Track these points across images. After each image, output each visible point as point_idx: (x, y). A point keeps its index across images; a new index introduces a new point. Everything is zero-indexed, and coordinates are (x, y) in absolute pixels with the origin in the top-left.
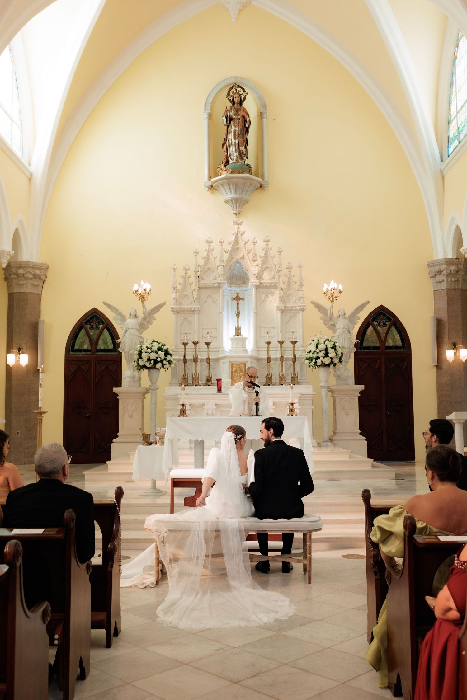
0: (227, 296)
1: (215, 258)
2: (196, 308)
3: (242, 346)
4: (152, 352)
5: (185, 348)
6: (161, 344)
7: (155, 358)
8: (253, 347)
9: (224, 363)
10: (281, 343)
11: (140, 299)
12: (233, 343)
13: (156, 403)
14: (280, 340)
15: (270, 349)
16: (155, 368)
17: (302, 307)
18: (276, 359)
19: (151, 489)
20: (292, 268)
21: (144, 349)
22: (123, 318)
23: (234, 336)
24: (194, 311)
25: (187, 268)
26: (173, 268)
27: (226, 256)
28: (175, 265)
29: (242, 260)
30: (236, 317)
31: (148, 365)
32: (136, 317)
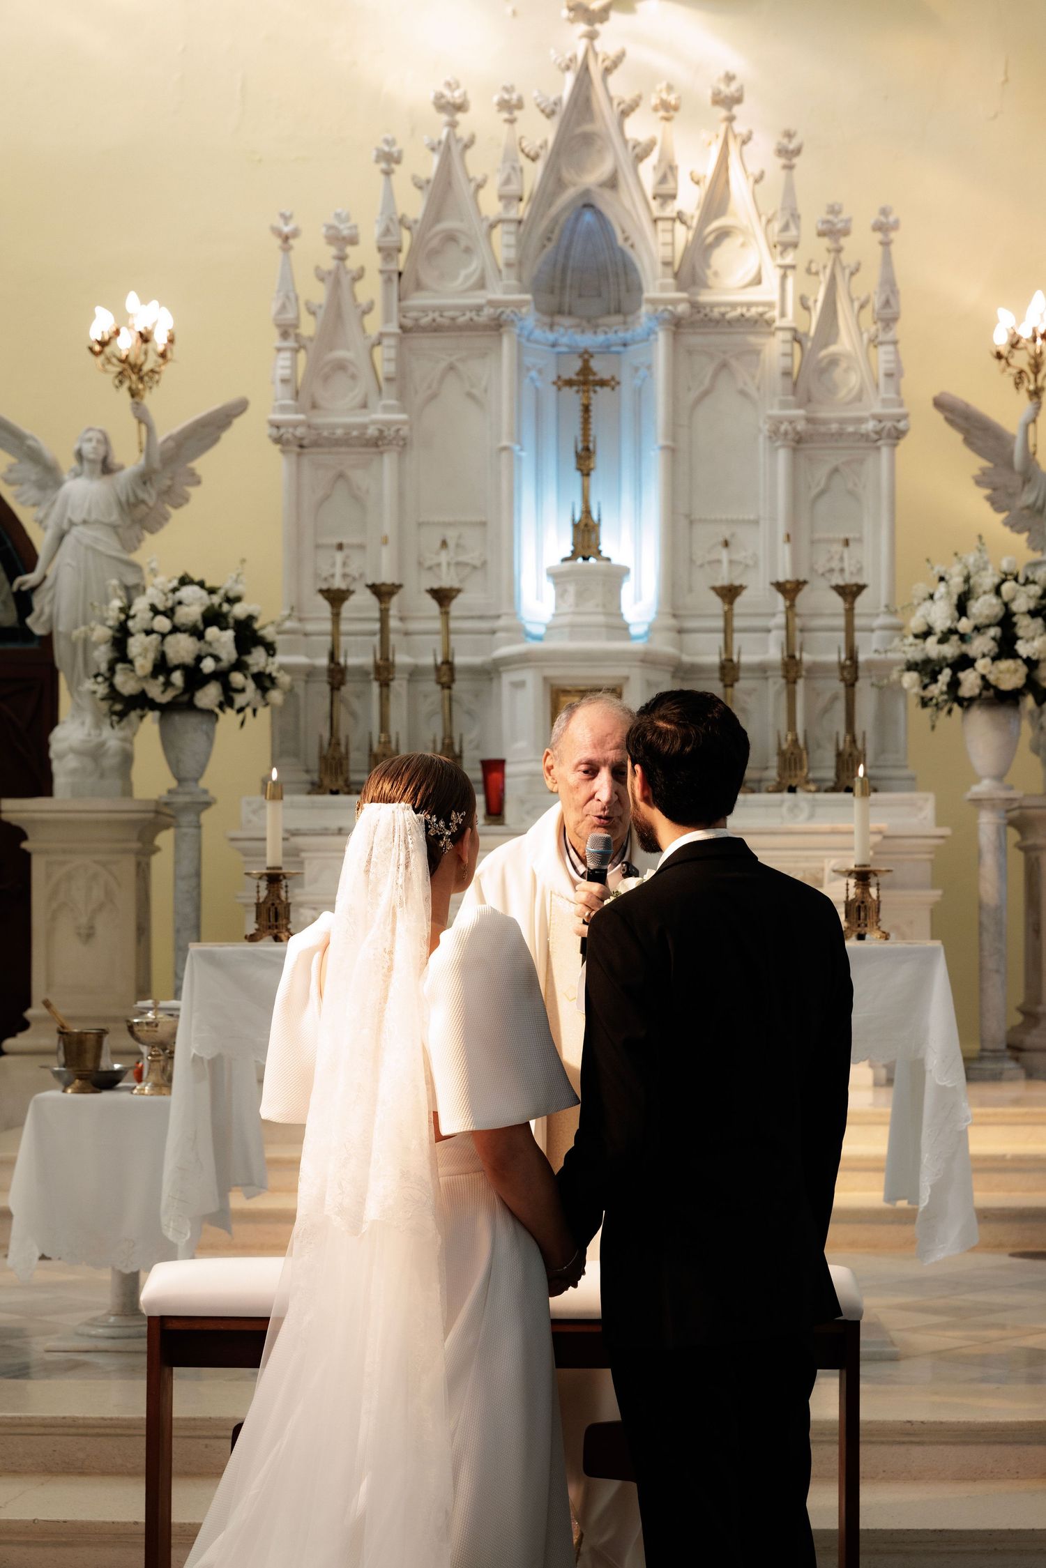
0: (534, 374)
1: (479, 186)
2: (388, 424)
3: (604, 606)
4: (175, 629)
5: (336, 617)
6: (222, 592)
7: (188, 659)
8: (658, 613)
9: (520, 685)
10: (790, 590)
11: (121, 382)
12: (560, 595)
13: (198, 874)
14: (784, 574)
15: (737, 623)
16: (190, 707)
17: (888, 424)
18: (762, 670)
19: (112, 1319)
20: (846, 232)
21: (137, 619)
22: (49, 476)
23: (565, 560)
24: (378, 439)
25: (346, 232)
26: (277, 232)
27: (533, 174)
28: (286, 218)
29: (607, 194)
30: (579, 469)
31: (155, 691)
32: (106, 468)
